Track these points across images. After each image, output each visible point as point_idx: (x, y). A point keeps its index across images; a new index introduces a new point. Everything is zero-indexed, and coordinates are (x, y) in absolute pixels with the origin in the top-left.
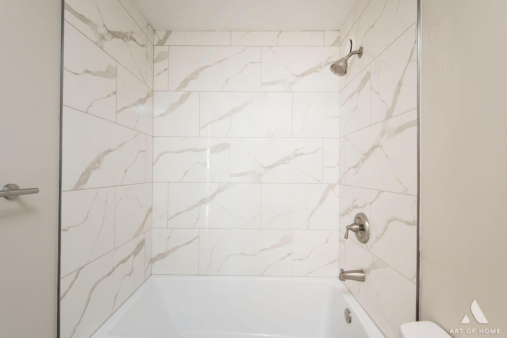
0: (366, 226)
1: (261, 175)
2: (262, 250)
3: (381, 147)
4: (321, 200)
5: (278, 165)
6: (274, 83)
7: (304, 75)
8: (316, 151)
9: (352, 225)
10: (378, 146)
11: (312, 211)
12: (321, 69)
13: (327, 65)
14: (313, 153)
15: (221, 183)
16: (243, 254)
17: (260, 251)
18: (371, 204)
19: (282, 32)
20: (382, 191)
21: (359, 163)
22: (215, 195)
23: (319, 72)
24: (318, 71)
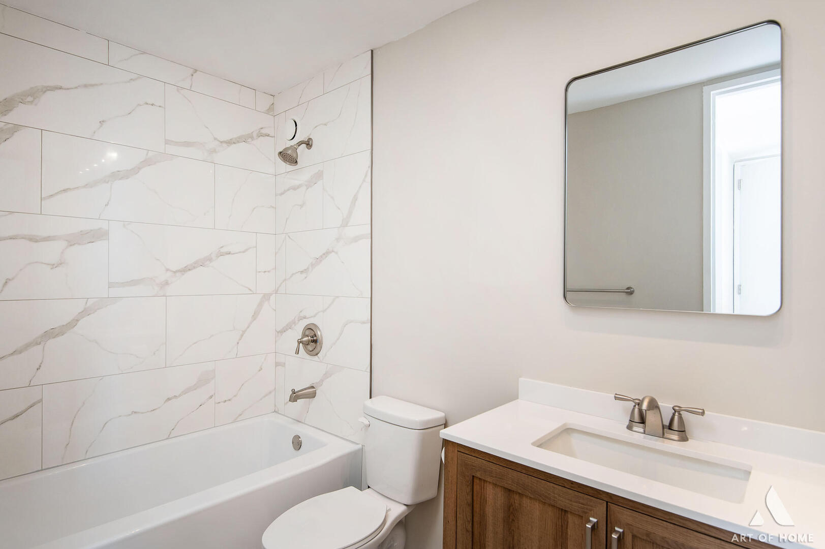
0: (318, 335)
1: (167, 283)
2: (169, 399)
3: (337, 253)
4: (253, 316)
5: (194, 268)
6: (187, 144)
7: (230, 142)
8: (247, 250)
9: (302, 338)
10: (333, 251)
11: (243, 331)
12: (252, 140)
13: (259, 136)
14: (244, 252)
15: (89, 299)
16: (135, 412)
17: (165, 403)
18: (324, 311)
19: (198, 72)
20: (338, 297)
21: (308, 268)
22: (78, 321)
23: (250, 144)
24: (249, 142)
